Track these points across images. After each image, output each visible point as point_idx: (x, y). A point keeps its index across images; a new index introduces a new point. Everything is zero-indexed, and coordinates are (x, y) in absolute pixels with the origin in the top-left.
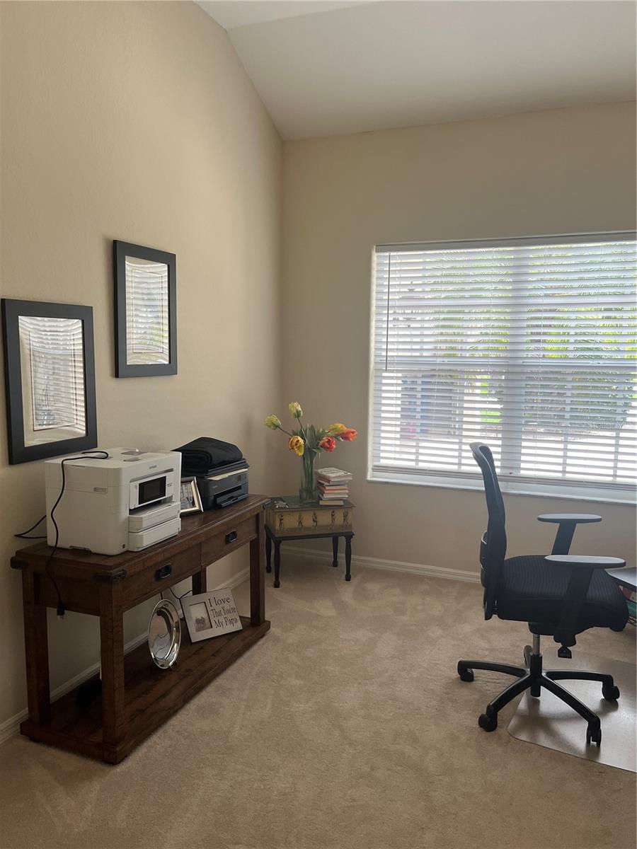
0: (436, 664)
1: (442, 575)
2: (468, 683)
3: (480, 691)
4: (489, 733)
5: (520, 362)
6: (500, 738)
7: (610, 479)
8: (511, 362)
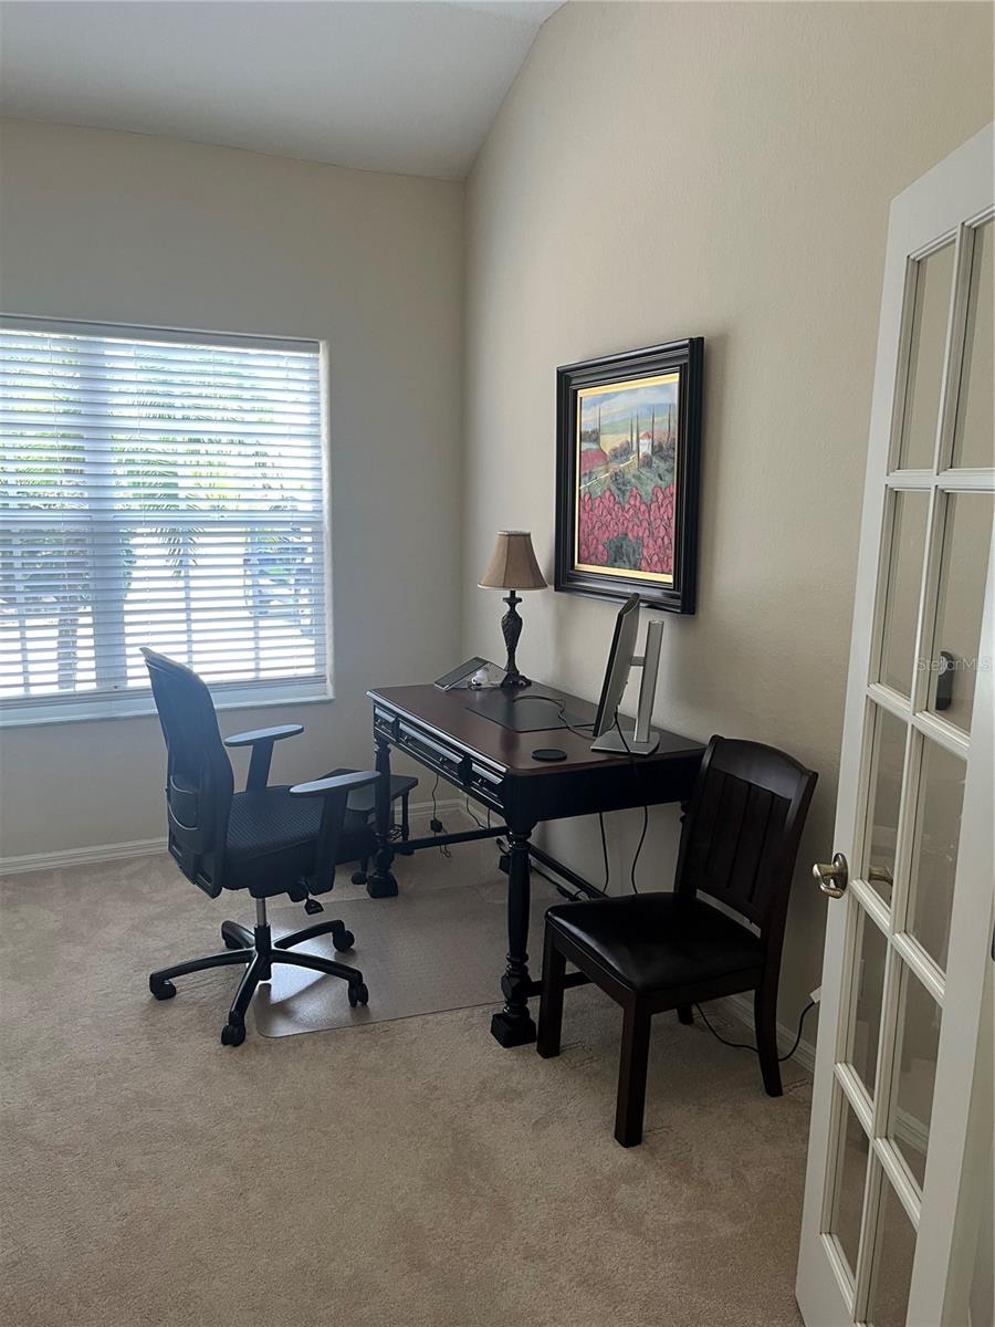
0: (106, 995)
1: (21, 869)
2: (169, 1000)
3: (195, 1003)
4: (240, 1048)
5: (110, 516)
6: (257, 1046)
7: (251, 676)
8: (96, 517)
